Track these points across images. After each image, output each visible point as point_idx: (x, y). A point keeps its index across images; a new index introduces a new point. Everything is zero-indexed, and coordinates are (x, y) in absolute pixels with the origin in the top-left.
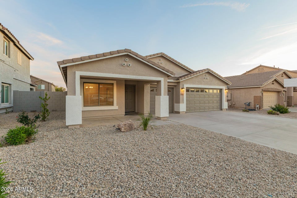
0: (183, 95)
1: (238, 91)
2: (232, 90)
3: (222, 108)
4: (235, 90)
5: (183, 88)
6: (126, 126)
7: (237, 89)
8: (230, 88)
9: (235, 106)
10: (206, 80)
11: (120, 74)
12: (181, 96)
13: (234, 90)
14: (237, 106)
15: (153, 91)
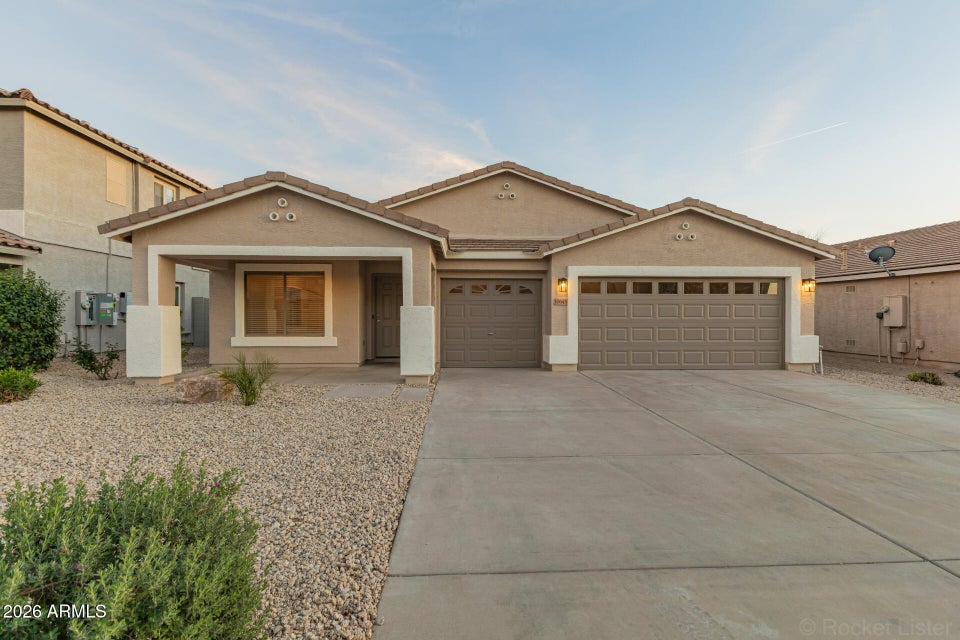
0: (565, 303)
1: (939, 287)
2: (913, 281)
3: (787, 360)
4: (926, 283)
5: (564, 280)
6: (193, 388)
7: (934, 278)
8: (898, 274)
9: (924, 355)
10: (686, 245)
11: (264, 244)
12: (556, 311)
13: (918, 280)
14: (932, 357)
15: (460, 291)
